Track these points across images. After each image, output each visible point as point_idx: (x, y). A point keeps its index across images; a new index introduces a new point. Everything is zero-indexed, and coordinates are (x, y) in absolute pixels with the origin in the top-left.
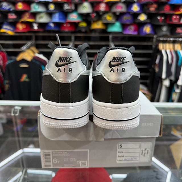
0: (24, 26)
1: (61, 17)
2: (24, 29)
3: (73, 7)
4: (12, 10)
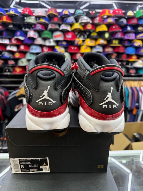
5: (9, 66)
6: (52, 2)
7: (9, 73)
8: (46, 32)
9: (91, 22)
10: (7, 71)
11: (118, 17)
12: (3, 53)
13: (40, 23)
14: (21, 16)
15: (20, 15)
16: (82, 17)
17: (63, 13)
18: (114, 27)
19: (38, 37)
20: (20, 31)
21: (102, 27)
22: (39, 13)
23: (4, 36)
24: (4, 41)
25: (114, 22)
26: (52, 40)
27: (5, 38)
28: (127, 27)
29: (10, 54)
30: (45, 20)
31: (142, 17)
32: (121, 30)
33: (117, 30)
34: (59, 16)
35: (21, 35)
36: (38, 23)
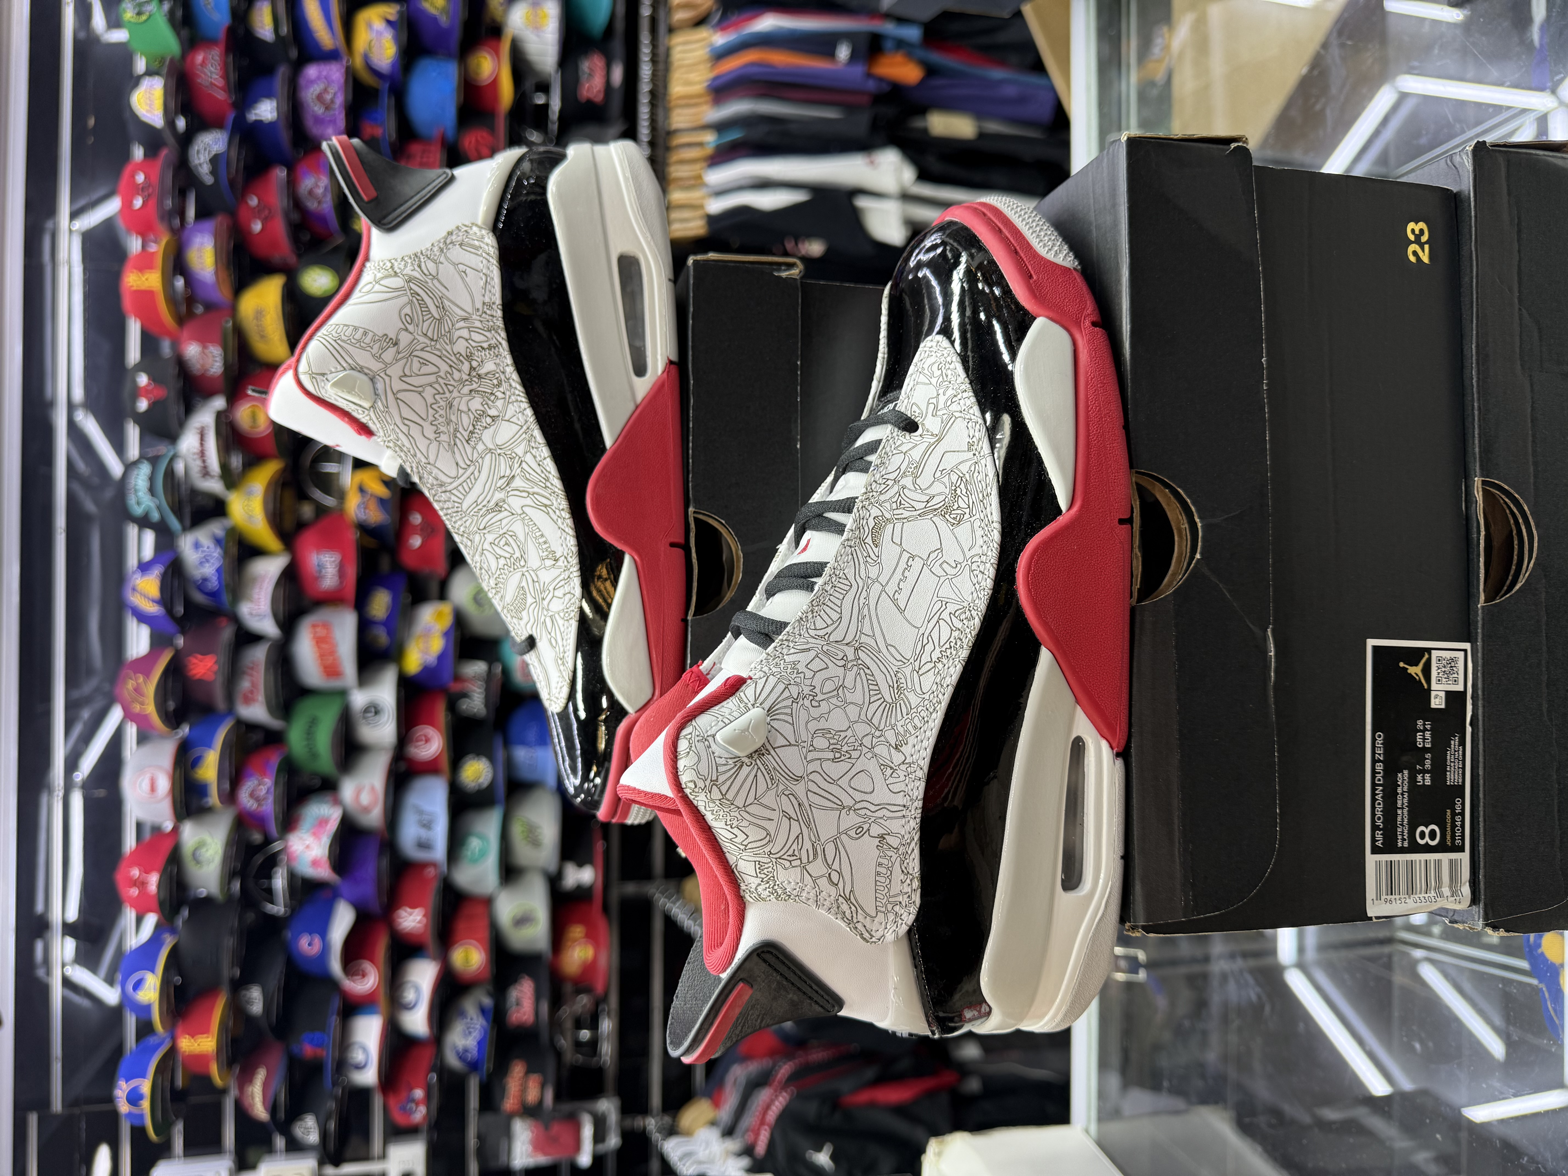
0: (577, 931)
1: (532, 734)
2: (591, 936)
3: (477, 668)
4: (487, 1001)
5: (555, 1023)
6: (76, 694)
7: (607, 1025)
8: (296, 738)
9: (219, 403)
10: (585, 1034)
11: (182, 194)
12: (452, 1061)
13: (227, 786)
14: (179, 922)
15: (173, 931)
16: (179, 467)
17: (152, 609)
18: (257, 227)
19: (337, 802)
20: (288, 934)
21: (259, 314)
22: (153, 788)
23: (329, 1056)
24: (365, 1050)
25: (219, 222)
26: (359, 699)
27: (344, 1043)
28: (259, 123)
29: (462, 1014)
30: (209, 745)
31: (179, 13)
32: (280, 173)
33: (279, 201)
34: (180, 641)
35: (322, 928)
36: (230, 797)
